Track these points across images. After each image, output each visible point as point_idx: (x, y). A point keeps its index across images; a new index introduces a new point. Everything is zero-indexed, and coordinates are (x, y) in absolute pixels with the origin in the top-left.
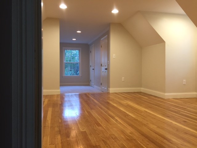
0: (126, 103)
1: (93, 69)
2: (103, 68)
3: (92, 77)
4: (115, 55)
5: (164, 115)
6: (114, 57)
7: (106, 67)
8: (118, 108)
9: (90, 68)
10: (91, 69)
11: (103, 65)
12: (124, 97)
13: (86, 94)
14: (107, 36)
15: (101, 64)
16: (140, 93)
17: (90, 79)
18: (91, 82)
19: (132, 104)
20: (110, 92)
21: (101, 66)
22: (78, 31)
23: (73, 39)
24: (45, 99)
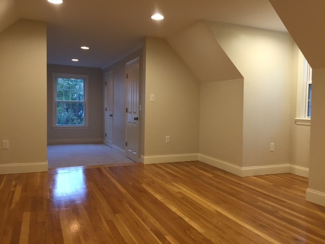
0: (177, 190)
1: (110, 116)
2: (130, 117)
3: (108, 129)
4: (153, 95)
5: (254, 221)
6: (151, 100)
7: (136, 116)
8: (167, 205)
9: (105, 112)
10: (107, 114)
11: (130, 110)
13: (99, 169)
14: (138, 58)
15: (127, 109)
16: (196, 163)
17: (105, 132)
18: (106, 138)
19: (189, 192)
20: (145, 164)
21: (127, 112)
22: (83, 46)
23: (73, 60)
24: (15, 186)
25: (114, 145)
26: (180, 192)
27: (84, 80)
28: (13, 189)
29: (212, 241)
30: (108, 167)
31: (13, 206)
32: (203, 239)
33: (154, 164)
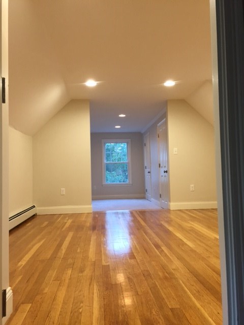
0: (189, 225)
6: (175, 153)
7: (166, 169)
9: (145, 170)
10: (147, 171)
11: (161, 165)
12: (191, 216)
14: (165, 119)
15: (159, 165)
17: (146, 188)
20: (171, 209)
21: (160, 167)
22: (120, 114)
23: (116, 127)
24: (68, 220)
25: (152, 199)
26: (191, 227)
27: (128, 143)
28: (66, 221)
29: (198, 251)
30: (139, 212)
31: (64, 229)
32: (191, 250)
33: (180, 210)
